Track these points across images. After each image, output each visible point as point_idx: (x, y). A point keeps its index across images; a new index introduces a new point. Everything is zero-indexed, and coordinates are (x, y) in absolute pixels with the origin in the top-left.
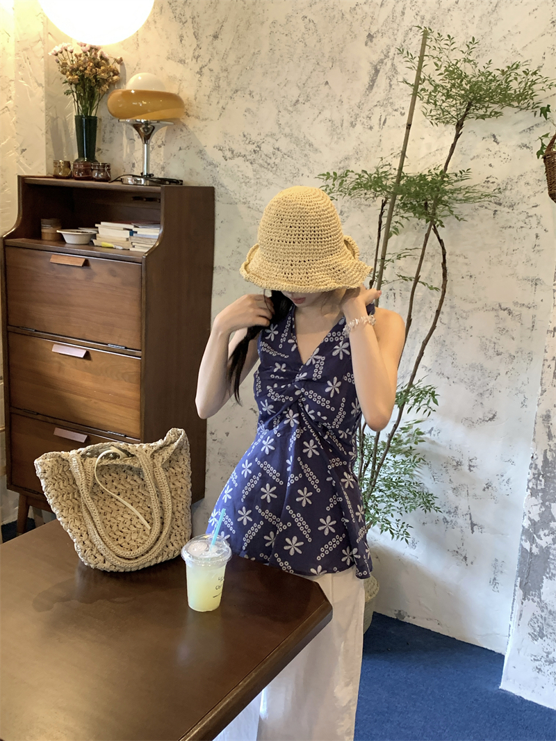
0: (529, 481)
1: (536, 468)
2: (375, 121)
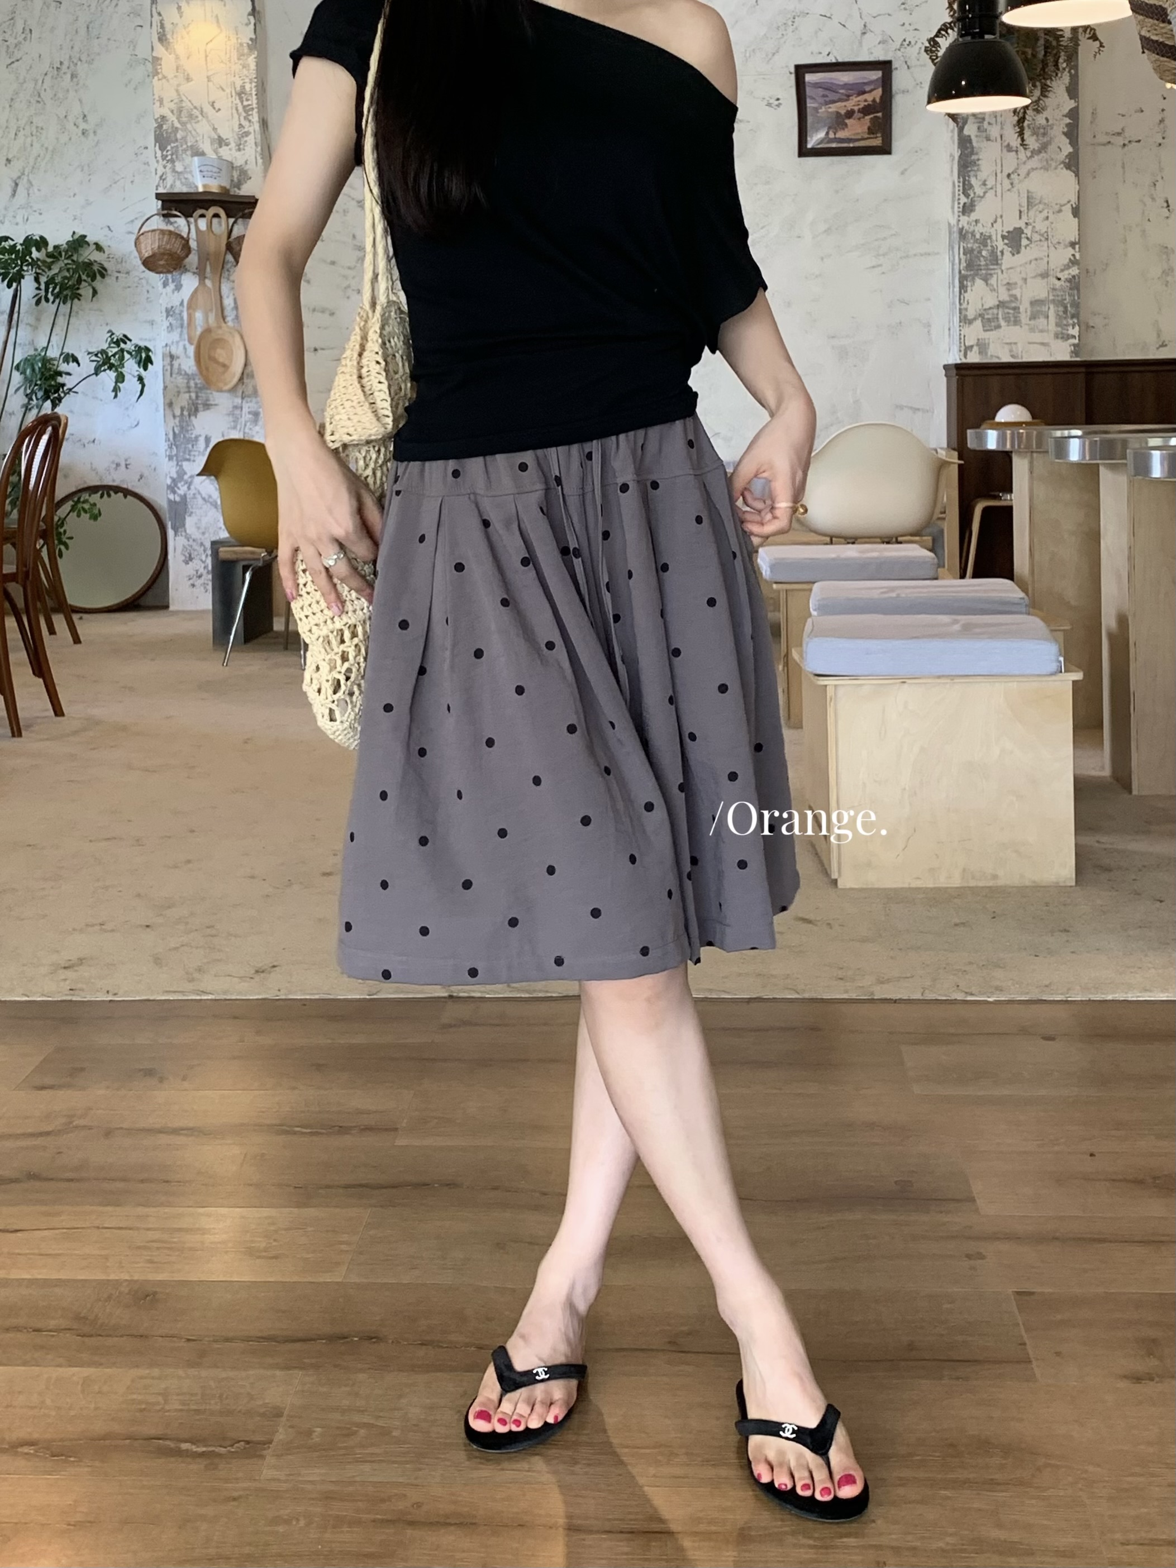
0: (166, 451)
1: (169, 440)
2: (19, 219)
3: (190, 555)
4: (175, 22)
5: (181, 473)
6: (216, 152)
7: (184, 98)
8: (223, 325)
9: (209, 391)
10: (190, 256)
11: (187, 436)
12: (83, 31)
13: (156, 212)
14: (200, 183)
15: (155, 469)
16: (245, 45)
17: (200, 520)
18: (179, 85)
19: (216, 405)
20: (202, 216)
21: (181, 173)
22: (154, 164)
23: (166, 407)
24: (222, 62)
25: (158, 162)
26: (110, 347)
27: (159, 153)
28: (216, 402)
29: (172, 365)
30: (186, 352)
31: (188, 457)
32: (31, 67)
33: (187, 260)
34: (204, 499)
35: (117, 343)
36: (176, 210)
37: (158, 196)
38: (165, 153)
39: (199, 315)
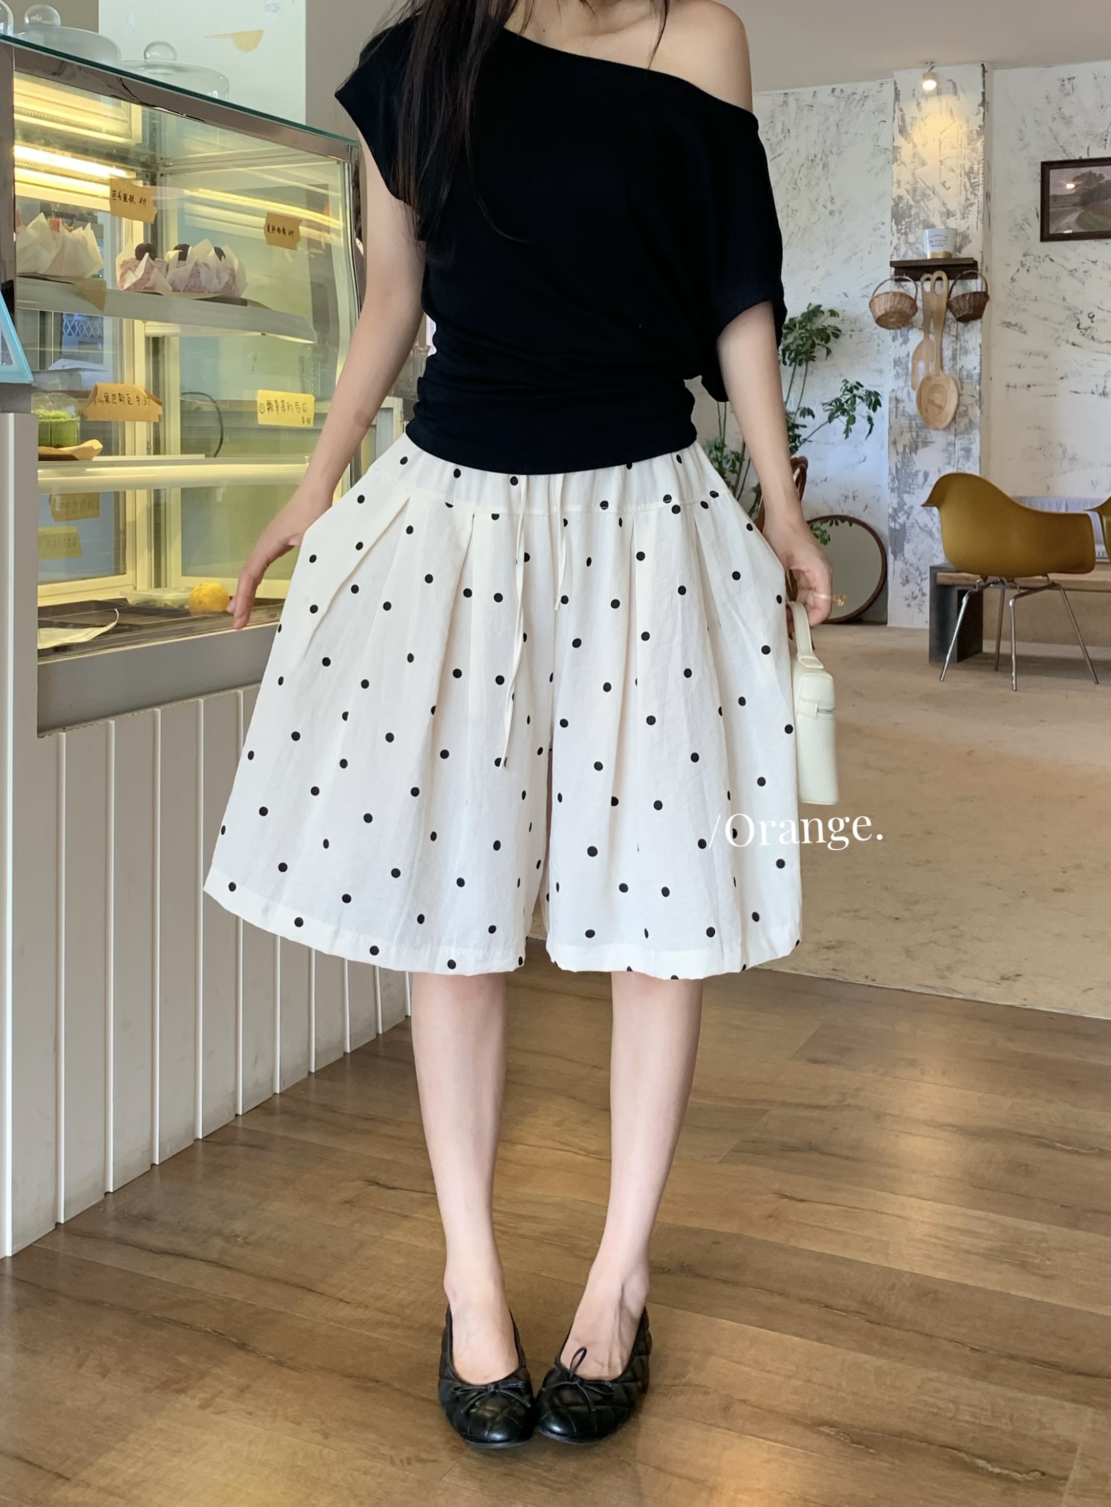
0: (889, 484)
3: (907, 577)
4: (914, 116)
5: (901, 504)
6: (944, 223)
7: (919, 180)
8: (941, 372)
9: (927, 430)
10: (917, 314)
11: (908, 471)
12: (833, 129)
13: (889, 277)
14: (928, 252)
15: (878, 500)
16: (975, 132)
17: (917, 547)
18: (914, 169)
19: (933, 442)
20: (928, 279)
21: (913, 243)
22: (889, 237)
23: (891, 445)
24: (954, 148)
25: (893, 235)
26: (844, 394)
27: (895, 227)
28: (933, 440)
29: (897, 408)
30: (909, 397)
31: (908, 490)
32: (790, 160)
33: (914, 318)
34: (920, 527)
35: (851, 391)
36: (906, 275)
37: (892, 264)
38: (900, 227)
39: (921, 365)
